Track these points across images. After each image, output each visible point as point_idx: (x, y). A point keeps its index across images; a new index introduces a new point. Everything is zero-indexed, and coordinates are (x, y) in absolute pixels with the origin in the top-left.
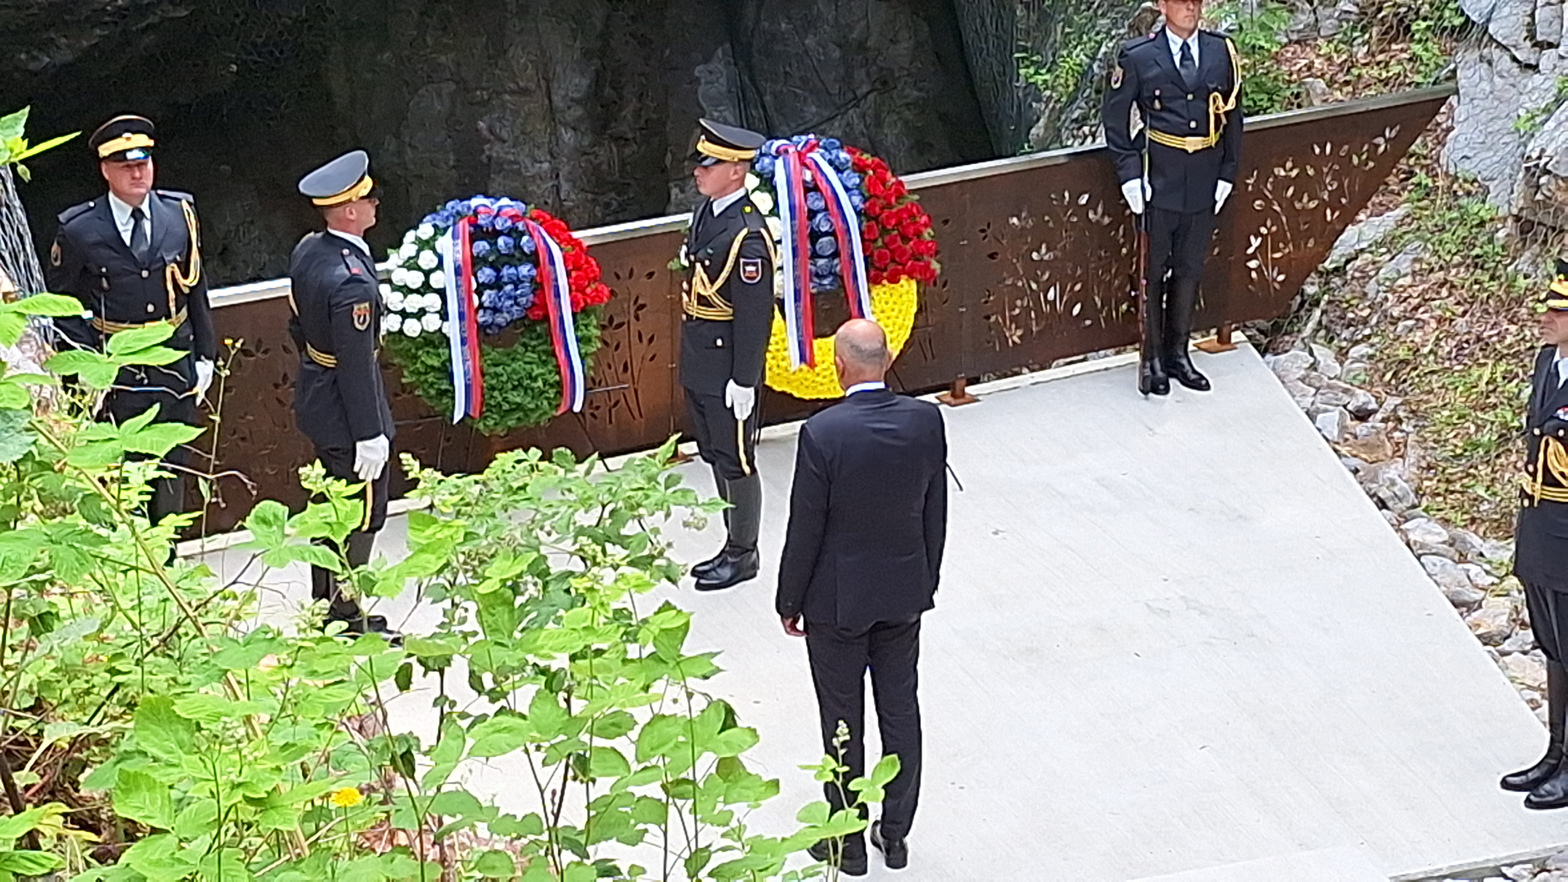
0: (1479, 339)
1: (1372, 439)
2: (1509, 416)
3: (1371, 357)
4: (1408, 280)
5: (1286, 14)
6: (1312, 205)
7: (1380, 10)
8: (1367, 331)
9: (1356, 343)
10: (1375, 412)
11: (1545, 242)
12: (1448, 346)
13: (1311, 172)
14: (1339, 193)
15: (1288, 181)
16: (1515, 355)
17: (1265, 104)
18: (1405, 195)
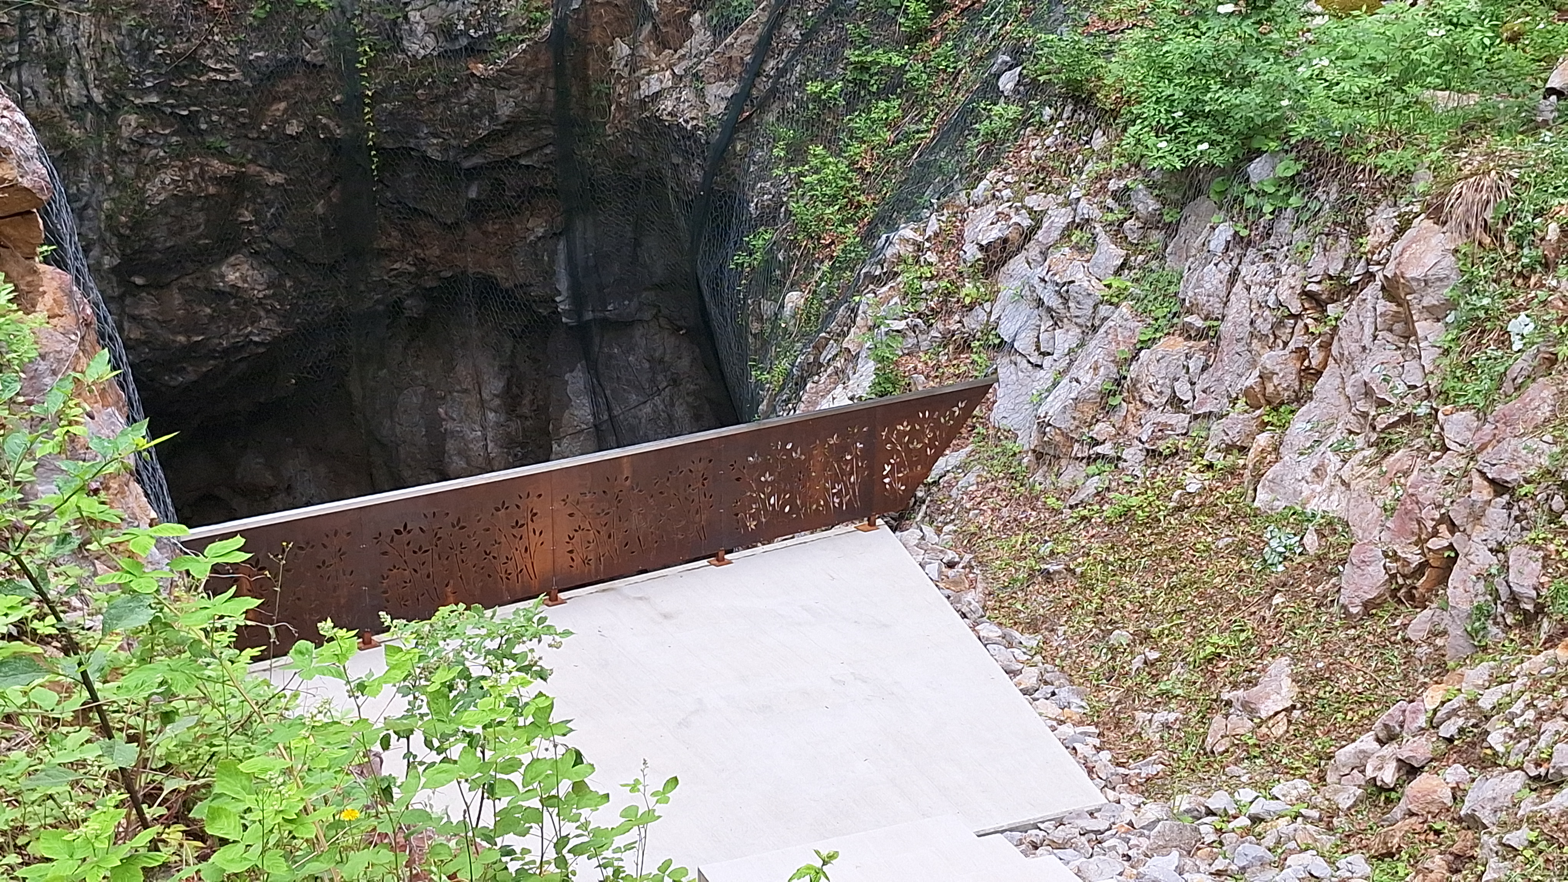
0: (1015, 520)
1: (957, 579)
2: (1034, 563)
3: (955, 531)
4: (974, 488)
5: (900, 339)
6: (919, 446)
7: (953, 336)
8: (952, 517)
9: (947, 524)
10: (959, 563)
11: (1050, 464)
12: (997, 525)
13: (917, 427)
14: (935, 437)
15: (905, 433)
16: (1035, 529)
17: (891, 390)
18: (971, 439)
